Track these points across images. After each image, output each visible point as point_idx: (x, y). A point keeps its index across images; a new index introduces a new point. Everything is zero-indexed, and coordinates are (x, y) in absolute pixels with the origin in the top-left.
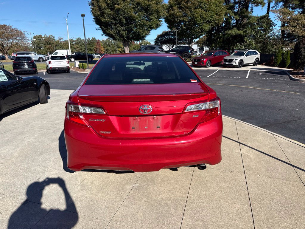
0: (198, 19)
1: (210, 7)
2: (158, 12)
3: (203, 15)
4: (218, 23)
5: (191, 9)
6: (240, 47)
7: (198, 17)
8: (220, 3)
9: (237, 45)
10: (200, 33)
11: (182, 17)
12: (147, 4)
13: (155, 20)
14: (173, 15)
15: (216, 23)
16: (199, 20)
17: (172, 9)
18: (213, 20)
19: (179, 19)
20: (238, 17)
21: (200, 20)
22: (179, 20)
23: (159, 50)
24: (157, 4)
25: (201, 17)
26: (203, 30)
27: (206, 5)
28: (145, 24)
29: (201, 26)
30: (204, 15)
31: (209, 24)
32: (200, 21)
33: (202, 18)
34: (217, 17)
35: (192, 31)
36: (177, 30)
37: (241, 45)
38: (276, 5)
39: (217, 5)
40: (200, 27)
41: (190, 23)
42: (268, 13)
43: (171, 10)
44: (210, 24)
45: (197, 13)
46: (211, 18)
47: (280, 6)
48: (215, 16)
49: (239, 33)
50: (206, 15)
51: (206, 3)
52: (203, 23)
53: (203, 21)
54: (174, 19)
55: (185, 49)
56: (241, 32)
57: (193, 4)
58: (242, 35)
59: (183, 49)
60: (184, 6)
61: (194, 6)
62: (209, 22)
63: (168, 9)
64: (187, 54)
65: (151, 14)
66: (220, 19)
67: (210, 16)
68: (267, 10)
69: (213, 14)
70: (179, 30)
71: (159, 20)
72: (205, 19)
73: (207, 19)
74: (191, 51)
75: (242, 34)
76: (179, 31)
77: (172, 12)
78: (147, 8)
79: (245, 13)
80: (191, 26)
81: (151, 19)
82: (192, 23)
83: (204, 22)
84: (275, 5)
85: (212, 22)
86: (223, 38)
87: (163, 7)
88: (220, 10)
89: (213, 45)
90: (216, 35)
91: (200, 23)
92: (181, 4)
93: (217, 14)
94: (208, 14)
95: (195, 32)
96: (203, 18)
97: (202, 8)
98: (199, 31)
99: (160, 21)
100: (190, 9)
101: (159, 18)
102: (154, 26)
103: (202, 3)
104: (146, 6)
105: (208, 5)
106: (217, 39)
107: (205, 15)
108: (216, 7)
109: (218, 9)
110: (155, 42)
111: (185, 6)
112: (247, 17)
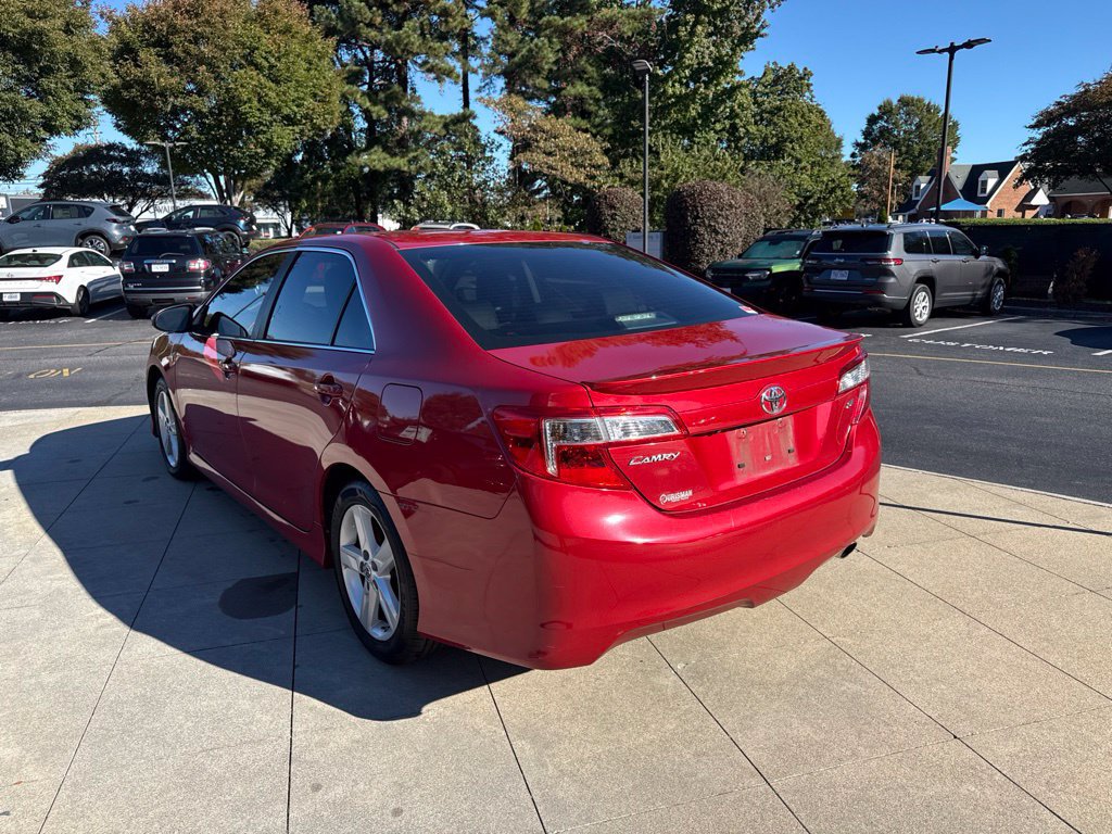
0: (250, 107)
1: (288, 69)
2: (75, 64)
3: (266, 95)
4: (323, 127)
5: (219, 67)
6: (408, 211)
7: (250, 100)
8: (320, 59)
9: (394, 206)
10: (265, 157)
11: (182, 93)
12: (25, 30)
13: (67, 97)
14: (144, 85)
15: (315, 127)
16: (252, 111)
17: (135, 60)
18: (306, 117)
19: (172, 99)
20: (383, 111)
21: (259, 110)
22: (170, 106)
23: (115, 221)
24: (68, 31)
25: (259, 101)
26: (275, 150)
27: (272, 60)
28: (20, 109)
29: (265, 132)
30: (271, 93)
31: (291, 128)
32: (258, 114)
33: (263, 106)
34: (319, 108)
35: (231, 150)
36: (171, 145)
37: (410, 204)
38: (487, 84)
39: (310, 64)
40: (261, 136)
41: (221, 121)
42: (466, 103)
43: (130, 63)
44: (297, 129)
45: (242, 86)
46: (297, 106)
47: (498, 89)
48: (309, 102)
49: (396, 166)
50: (277, 95)
51: (270, 52)
52: (271, 123)
53: (272, 115)
54: (152, 101)
55: (220, 215)
56: (399, 162)
57: (224, 50)
58: (404, 172)
59: (210, 216)
60: (184, 52)
61: (228, 57)
62: (290, 120)
63: (115, 59)
64: (233, 237)
65: (46, 71)
66: (328, 114)
67: (293, 101)
68: (461, 96)
69: (302, 95)
70: (178, 144)
71: (82, 99)
72: (277, 111)
73: (286, 111)
74: (246, 225)
75: (406, 169)
76: (178, 147)
77: (136, 72)
78: (28, 46)
79: (401, 100)
80: (224, 128)
81: (47, 92)
82: (229, 119)
83: (275, 120)
84: (483, 84)
85: (300, 121)
86: (336, 181)
87: (97, 50)
88: (324, 83)
89: (304, 204)
90: (309, 169)
91: (261, 123)
92: (169, 45)
93: (315, 96)
94: (284, 93)
95: (244, 153)
96: (268, 105)
97: (258, 67)
98: (259, 150)
99: (88, 104)
100: (212, 67)
101: (82, 89)
102: (65, 121)
103: (257, 49)
104: (20, 34)
105: (278, 59)
106: (314, 181)
107: (274, 95)
108: (308, 70)
109: (317, 79)
110: (41, 186)
111: (189, 54)
112: (411, 114)
